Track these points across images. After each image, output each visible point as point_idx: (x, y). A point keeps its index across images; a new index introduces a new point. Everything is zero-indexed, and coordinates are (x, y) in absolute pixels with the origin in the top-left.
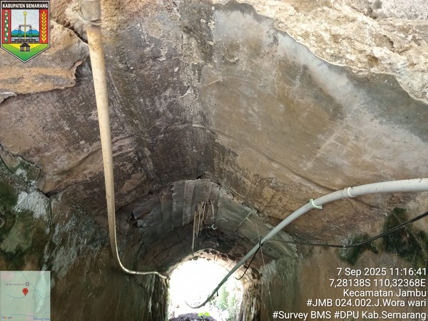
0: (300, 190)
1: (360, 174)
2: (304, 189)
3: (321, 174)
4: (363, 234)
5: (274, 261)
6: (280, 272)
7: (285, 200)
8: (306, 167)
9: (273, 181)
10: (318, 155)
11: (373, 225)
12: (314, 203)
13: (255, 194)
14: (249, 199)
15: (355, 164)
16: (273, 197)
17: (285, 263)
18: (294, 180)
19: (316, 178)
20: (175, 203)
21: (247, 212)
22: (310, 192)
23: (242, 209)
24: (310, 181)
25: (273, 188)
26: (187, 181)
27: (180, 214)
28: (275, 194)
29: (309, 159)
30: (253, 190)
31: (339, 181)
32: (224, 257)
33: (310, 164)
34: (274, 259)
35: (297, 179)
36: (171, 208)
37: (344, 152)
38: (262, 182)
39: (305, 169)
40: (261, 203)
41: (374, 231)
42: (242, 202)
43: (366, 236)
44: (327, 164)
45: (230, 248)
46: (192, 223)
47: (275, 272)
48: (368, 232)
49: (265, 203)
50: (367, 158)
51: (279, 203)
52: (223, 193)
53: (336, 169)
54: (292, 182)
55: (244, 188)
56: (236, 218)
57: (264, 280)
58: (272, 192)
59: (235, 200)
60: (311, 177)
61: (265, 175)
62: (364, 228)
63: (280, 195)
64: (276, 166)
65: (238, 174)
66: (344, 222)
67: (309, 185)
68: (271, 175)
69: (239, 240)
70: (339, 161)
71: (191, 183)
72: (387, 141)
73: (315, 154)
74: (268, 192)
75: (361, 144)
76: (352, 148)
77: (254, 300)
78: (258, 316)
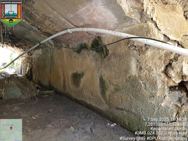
0: (64, 24)
1: (90, 23)
2: (66, 24)
3: (75, 20)
4: (84, 43)
5: (41, 49)
6: (43, 53)
7: (55, 27)
8: (70, 16)
9: (52, 18)
10: (77, 13)
11: (88, 40)
12: (69, 31)
13: (40, 22)
14: (36, 23)
15: (90, 20)
16: (50, 25)
17: (47, 50)
18: (62, 20)
21: (32, 29)
22: (68, 26)
23: (30, 27)
25: (51, 21)
28: (51, 24)
29: (72, 14)
30: (39, 20)
31: (81, 24)
32: (12, 46)
33: (72, 16)
35: (64, 20)
37: (87, 14)
38: (45, 18)
39: (69, 17)
40: (42, 26)
41: (89, 42)
42: (30, 24)
44: (79, 17)
45: (18, 42)
47: (41, 53)
48: (86, 43)
49: (45, 27)
50: (95, 18)
51: (52, 28)
53: (82, 20)
54: (61, 21)
55: (34, 18)
56: (25, 30)
57: (33, 56)
58: (50, 23)
59: (27, 23)
60: (70, 20)
61: (48, 15)
62: (85, 41)
63: (53, 24)
64: (55, 13)
65: (33, 12)
66: (78, 38)
67: (69, 23)
68: (52, 16)
69: (24, 40)
70: (84, 17)
72: (104, 14)
73: (75, 12)
74: (47, 22)
75: (94, 13)
76: (91, 13)
77: (28, 64)
78: (31, 70)
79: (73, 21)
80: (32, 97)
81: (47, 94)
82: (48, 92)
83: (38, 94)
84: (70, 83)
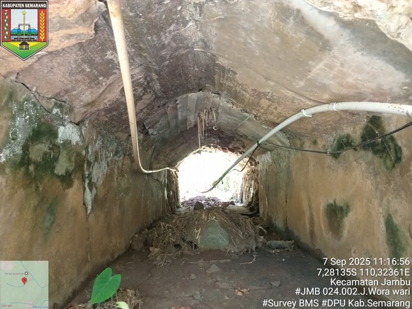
0: (293, 102)
1: (344, 91)
2: (296, 101)
3: (311, 91)
4: (346, 134)
5: (269, 153)
6: (274, 161)
7: (279, 109)
8: (298, 85)
9: (270, 94)
10: (309, 77)
11: (354, 128)
12: (305, 113)
13: (253, 104)
14: (248, 107)
15: (341, 85)
16: (269, 106)
17: (279, 154)
18: (287, 94)
19: (307, 94)
20: (180, 113)
21: (245, 117)
22: (302, 104)
23: (240, 114)
24: (302, 96)
25: (269, 100)
26: (190, 95)
27: (185, 121)
28: (271, 105)
29: (301, 80)
30: (251, 101)
31: (326, 96)
32: (224, 149)
33: (302, 84)
34: (270, 150)
35: (290, 94)
36: (176, 117)
37: (332, 75)
38: (259, 95)
39: (297, 87)
40: (258, 110)
41: (355, 132)
42: (240, 109)
43: (348, 137)
44: (317, 83)
45: (230, 143)
46: (196, 126)
47: (270, 161)
48: (350, 133)
49: (262, 111)
50: (350, 80)
51: (274, 111)
52: (223, 102)
53: (324, 88)
54: (285, 96)
55: (243, 99)
56: (235, 120)
57: (260, 167)
58: (268, 103)
59: (234, 107)
60: (303, 93)
61: (262, 90)
62: (347, 130)
63: (275, 105)
64: (272, 83)
65: (238, 89)
66: (331, 125)
67: (301, 98)
68: (268, 90)
69: (238, 137)
70: (327, 82)
71: (193, 96)
72: (368, 69)
73: (306, 76)
74: (264, 103)
75: (345, 70)
76: (338, 72)
77: (253, 182)
78: (256, 195)
79: (308, 93)
80: (247, 251)
81: (277, 248)
82: (280, 242)
83: (260, 245)
84: (323, 228)
